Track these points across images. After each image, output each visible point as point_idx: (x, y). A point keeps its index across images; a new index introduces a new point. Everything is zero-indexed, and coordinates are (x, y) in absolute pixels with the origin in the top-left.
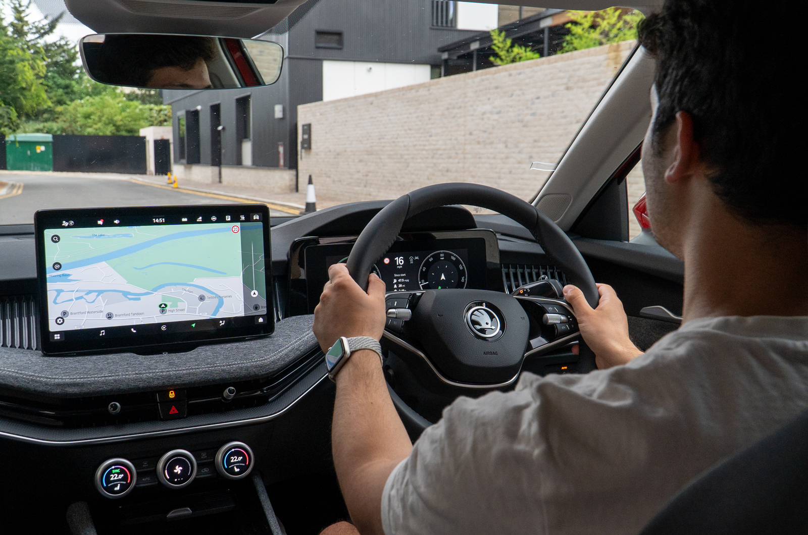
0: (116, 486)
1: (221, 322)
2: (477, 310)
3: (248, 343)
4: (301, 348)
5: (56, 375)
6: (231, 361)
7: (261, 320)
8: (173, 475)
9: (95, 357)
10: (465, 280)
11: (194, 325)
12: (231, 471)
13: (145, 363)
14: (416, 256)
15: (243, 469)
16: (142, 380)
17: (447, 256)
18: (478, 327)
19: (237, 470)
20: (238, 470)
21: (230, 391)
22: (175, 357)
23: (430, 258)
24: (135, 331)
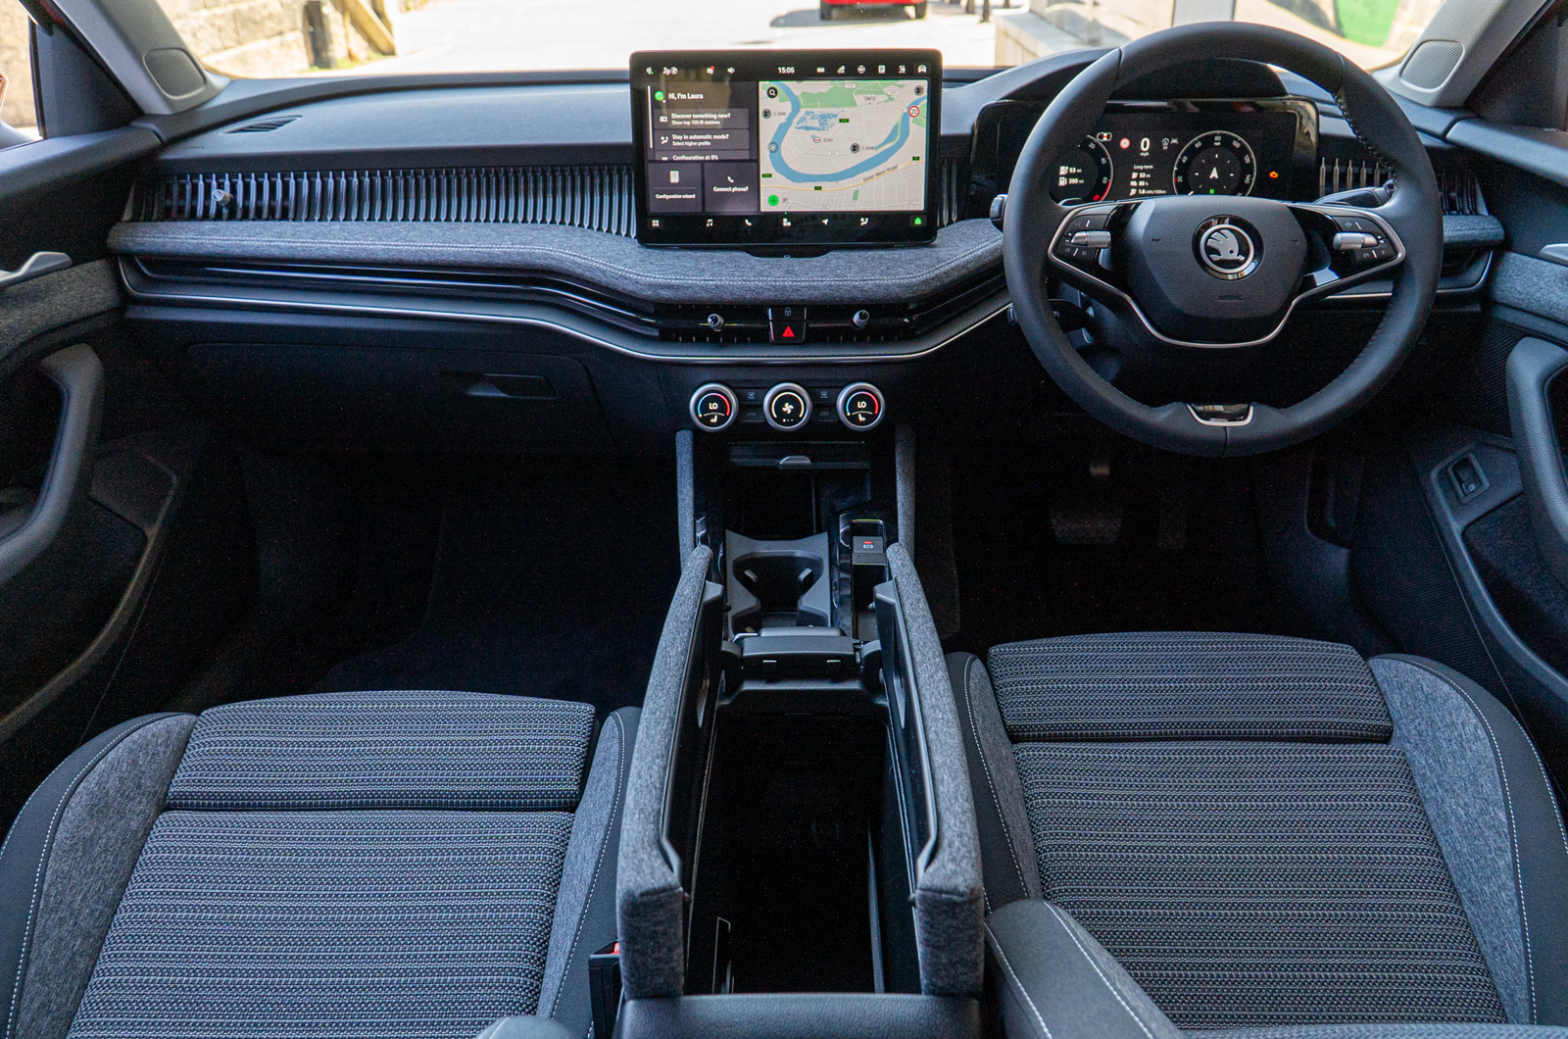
0: (713, 417)
1: (862, 219)
2: (1218, 231)
3: (898, 252)
4: (970, 265)
5: (649, 272)
6: (868, 276)
7: (918, 221)
8: (781, 414)
9: (699, 254)
10: (1251, 181)
11: (826, 222)
12: (854, 419)
13: (757, 267)
14: (1175, 138)
15: (870, 419)
16: (750, 289)
17: (1227, 141)
18: (1215, 257)
19: (862, 419)
20: (864, 419)
21: (861, 316)
22: (796, 263)
23: (1196, 142)
24: (750, 224)
